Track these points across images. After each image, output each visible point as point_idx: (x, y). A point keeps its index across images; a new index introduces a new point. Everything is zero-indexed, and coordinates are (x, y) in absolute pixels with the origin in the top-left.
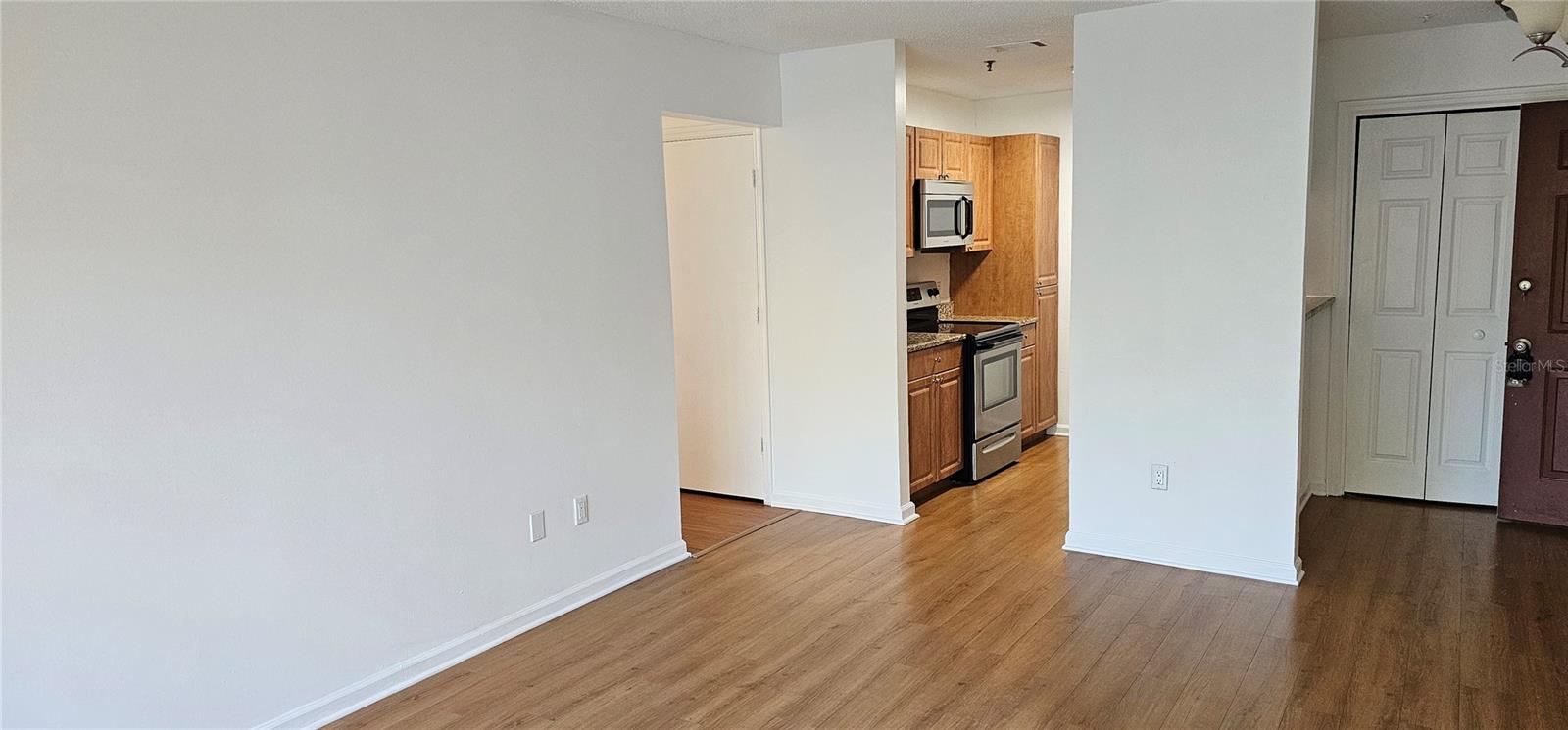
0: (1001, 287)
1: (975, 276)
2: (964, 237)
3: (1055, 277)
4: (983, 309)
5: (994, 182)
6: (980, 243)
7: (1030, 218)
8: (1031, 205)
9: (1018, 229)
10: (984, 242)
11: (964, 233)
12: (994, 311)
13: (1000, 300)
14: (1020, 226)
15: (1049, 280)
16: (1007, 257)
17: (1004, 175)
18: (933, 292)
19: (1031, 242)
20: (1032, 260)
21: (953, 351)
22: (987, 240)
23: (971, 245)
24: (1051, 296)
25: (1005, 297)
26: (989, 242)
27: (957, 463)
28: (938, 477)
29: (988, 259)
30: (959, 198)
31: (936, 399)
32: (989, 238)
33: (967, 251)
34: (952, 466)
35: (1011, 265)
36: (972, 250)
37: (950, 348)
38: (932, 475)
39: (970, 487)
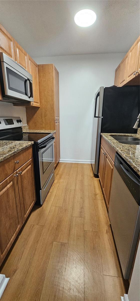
0: (44, 120)
1: (35, 116)
2: (29, 97)
4: (38, 128)
5: (39, 83)
6: (36, 103)
8: (53, 91)
9: (48, 100)
11: (29, 96)
13: (44, 124)
15: (58, 119)
16: (45, 110)
17: (42, 80)
18: (19, 121)
19: (53, 105)
21: (27, 152)
22: (38, 103)
23: (33, 103)
24: (58, 123)
25: (45, 123)
26: (39, 104)
27: (33, 202)
28: (24, 221)
29: (39, 112)
30: (26, 78)
31: (19, 184)
32: (39, 103)
33: (31, 105)
34: (31, 206)
35: (47, 113)
36: (33, 105)
37: (25, 151)
38: (19, 227)
39: (40, 208)
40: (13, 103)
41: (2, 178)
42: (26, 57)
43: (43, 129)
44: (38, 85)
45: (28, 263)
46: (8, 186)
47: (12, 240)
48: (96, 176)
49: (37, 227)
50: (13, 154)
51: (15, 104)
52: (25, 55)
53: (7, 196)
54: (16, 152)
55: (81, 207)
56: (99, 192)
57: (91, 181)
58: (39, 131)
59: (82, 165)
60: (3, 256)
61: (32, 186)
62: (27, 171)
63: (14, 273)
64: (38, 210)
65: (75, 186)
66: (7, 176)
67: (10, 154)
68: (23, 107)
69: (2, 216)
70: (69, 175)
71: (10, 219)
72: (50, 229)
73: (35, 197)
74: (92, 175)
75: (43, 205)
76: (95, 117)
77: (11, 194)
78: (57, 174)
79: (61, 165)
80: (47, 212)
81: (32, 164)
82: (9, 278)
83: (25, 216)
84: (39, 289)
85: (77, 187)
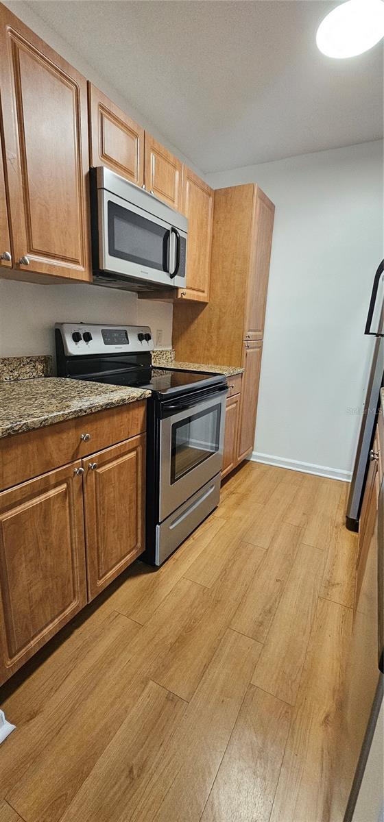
0: (215, 338)
1: (193, 327)
2: (172, 276)
3: (260, 333)
4: (198, 358)
5: (213, 237)
6: (198, 290)
7: (244, 272)
8: (246, 258)
9: (232, 283)
10: (200, 294)
11: (172, 271)
12: (207, 360)
13: (213, 350)
14: (234, 281)
15: (256, 336)
16: (221, 311)
17: (223, 229)
18: (145, 337)
19: (244, 297)
20: (244, 315)
21: (126, 417)
22: (204, 292)
23: (184, 291)
24: (258, 350)
25: (217, 348)
26: (205, 295)
27: (134, 552)
28: (92, 596)
29: (204, 315)
30: (169, 228)
31: (85, 495)
32: (206, 291)
33: (180, 296)
34: (123, 562)
35: (224, 318)
36: (184, 297)
37: (118, 413)
38: (74, 605)
39: (150, 574)
40: (138, 292)
41: (32, 468)
42: (177, 173)
43: (210, 361)
44: (208, 244)
45: (68, 710)
46: (52, 493)
47: (45, 631)
48: (352, 525)
49: (124, 621)
50: (74, 416)
51: (142, 295)
52: (175, 167)
53: (45, 518)
54: (86, 412)
55: (268, 607)
56: (346, 579)
57: (331, 535)
58: (197, 365)
59: (319, 480)
60: (12, 664)
61: (134, 509)
62: (120, 466)
63: (31, 719)
64: (145, 578)
65: (273, 539)
66: (48, 466)
67: (63, 414)
68: (167, 302)
69: (21, 564)
70: (265, 503)
71: (45, 577)
72: (156, 640)
73: (140, 540)
74: (340, 518)
75: (161, 569)
76: (367, 332)
77: (59, 517)
78: (232, 493)
79: (251, 470)
80: (164, 591)
81: (140, 449)
82: (13, 727)
83: (100, 583)
84: (66, 794)
85: (276, 546)
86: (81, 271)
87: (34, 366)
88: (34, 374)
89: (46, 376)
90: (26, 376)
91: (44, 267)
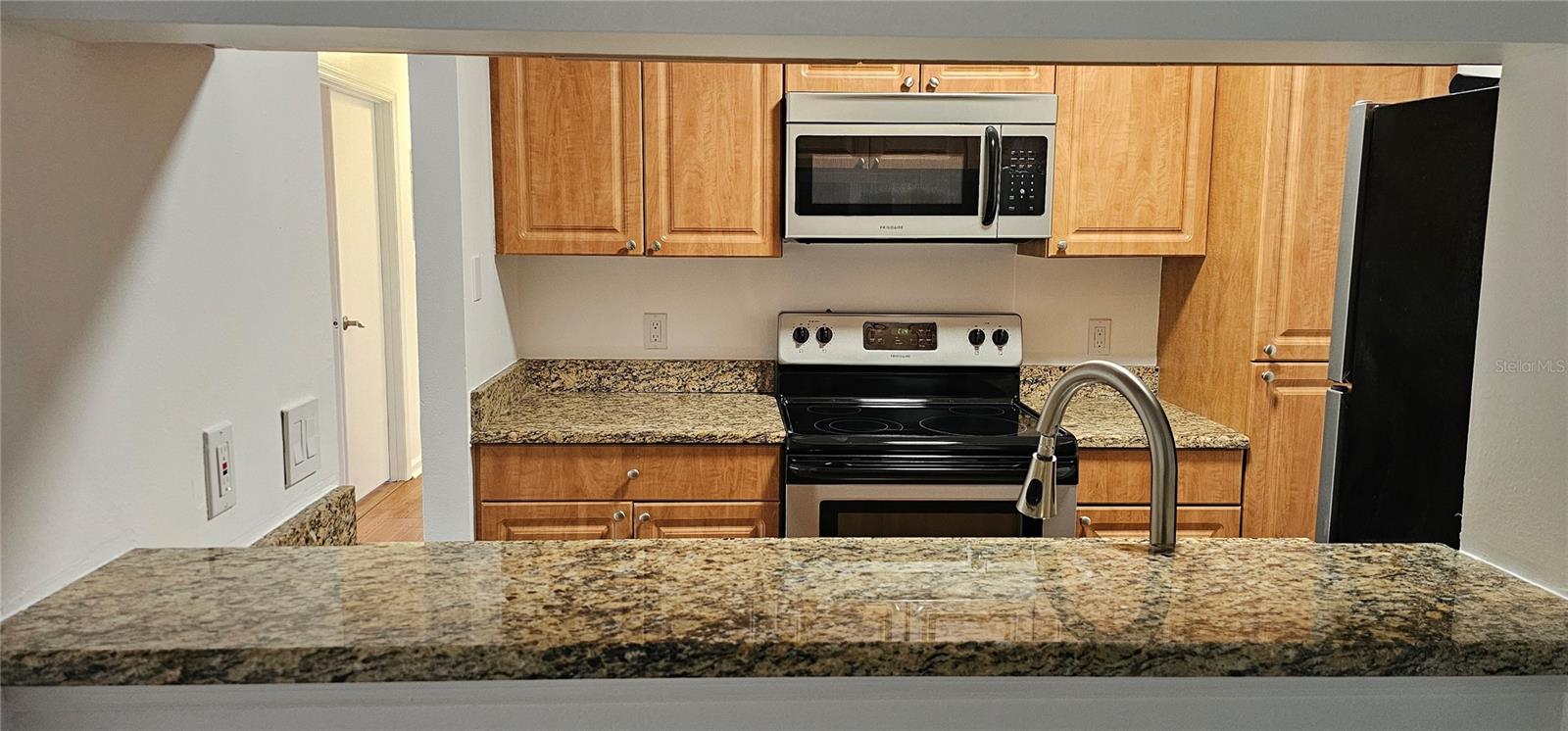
7: (1255, 181)
14: (1242, 200)
19: (1254, 242)
20: (1251, 287)
21: (724, 463)
33: (1055, 254)
37: (706, 456)
46: (581, 530)
66: (577, 494)
81: (760, 525)
86: (759, 242)
87: (740, 375)
88: (740, 387)
89: (760, 392)
90: (727, 389)
91: (690, 247)
